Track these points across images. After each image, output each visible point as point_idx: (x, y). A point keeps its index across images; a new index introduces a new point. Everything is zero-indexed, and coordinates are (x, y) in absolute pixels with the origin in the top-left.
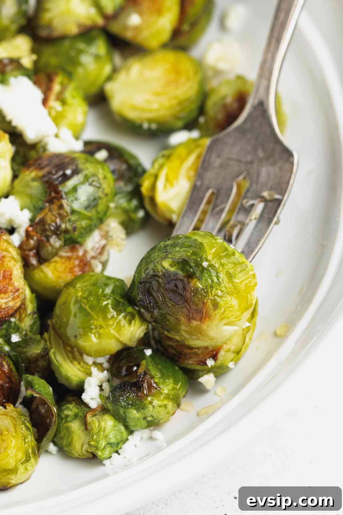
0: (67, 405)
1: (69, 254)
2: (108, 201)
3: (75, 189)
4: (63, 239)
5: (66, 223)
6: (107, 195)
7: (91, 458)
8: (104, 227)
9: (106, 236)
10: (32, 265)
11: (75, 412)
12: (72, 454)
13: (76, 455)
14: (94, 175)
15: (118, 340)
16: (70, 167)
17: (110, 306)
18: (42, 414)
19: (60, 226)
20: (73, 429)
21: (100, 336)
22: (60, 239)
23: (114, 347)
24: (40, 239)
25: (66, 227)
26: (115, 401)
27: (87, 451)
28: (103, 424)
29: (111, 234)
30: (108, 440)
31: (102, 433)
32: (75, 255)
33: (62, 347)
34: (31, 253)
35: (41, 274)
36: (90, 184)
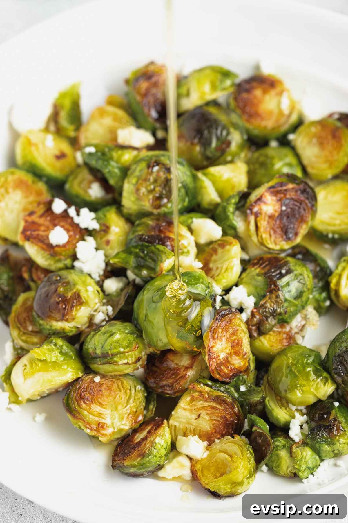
0: (277, 438)
1: (280, 330)
2: (309, 294)
3: (288, 284)
4: (277, 320)
5: (280, 309)
6: (309, 289)
7: (292, 477)
8: (304, 312)
9: (305, 318)
10: (254, 336)
11: (283, 443)
12: (280, 473)
13: (283, 474)
14: (301, 275)
15: (315, 396)
16: (285, 268)
17: (311, 372)
18: (259, 443)
19: (276, 310)
20: (281, 455)
21: (303, 392)
22: (275, 319)
23: (312, 400)
24: (261, 318)
25: (280, 311)
26: (313, 438)
27: (291, 472)
28: (304, 453)
29: (308, 316)
30: (307, 465)
31: (304, 460)
32: (284, 330)
33: (274, 396)
34: (254, 328)
35: (260, 343)
36: (299, 282)
